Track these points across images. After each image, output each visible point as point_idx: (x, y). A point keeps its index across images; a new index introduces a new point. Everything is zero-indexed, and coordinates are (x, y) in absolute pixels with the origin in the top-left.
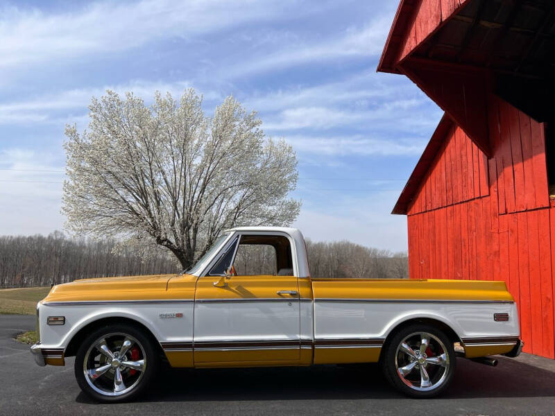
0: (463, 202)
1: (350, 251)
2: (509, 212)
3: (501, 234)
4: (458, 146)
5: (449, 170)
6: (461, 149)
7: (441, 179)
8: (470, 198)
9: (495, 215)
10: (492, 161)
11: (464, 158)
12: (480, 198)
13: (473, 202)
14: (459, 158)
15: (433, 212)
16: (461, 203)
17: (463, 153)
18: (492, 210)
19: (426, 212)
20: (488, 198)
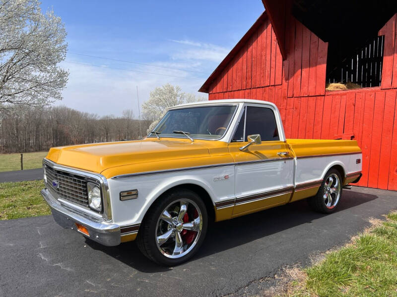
0: (260, 87)
1: (67, 114)
2: (295, 96)
3: (287, 111)
4: (259, 48)
5: (249, 64)
6: (262, 50)
7: (242, 69)
8: (266, 85)
9: (284, 98)
10: (286, 62)
11: (264, 58)
12: (274, 86)
13: (268, 88)
14: (259, 57)
15: (233, 92)
16: (258, 88)
17: (263, 53)
18: (283, 94)
19: (227, 92)
20: (280, 86)
